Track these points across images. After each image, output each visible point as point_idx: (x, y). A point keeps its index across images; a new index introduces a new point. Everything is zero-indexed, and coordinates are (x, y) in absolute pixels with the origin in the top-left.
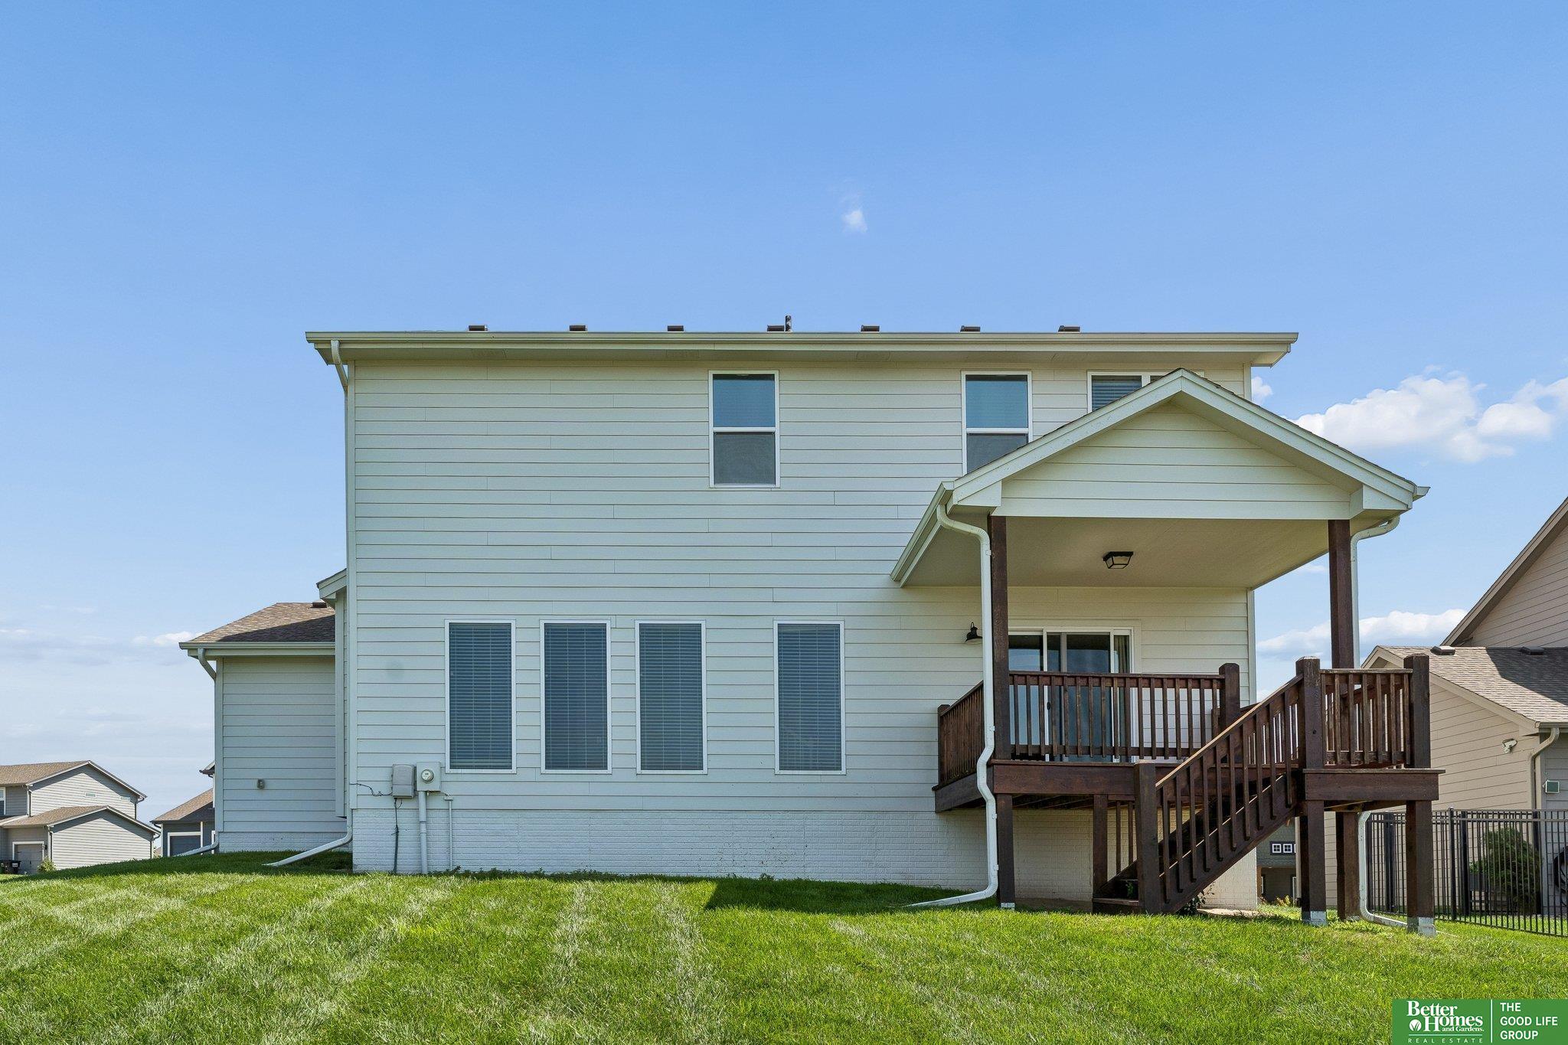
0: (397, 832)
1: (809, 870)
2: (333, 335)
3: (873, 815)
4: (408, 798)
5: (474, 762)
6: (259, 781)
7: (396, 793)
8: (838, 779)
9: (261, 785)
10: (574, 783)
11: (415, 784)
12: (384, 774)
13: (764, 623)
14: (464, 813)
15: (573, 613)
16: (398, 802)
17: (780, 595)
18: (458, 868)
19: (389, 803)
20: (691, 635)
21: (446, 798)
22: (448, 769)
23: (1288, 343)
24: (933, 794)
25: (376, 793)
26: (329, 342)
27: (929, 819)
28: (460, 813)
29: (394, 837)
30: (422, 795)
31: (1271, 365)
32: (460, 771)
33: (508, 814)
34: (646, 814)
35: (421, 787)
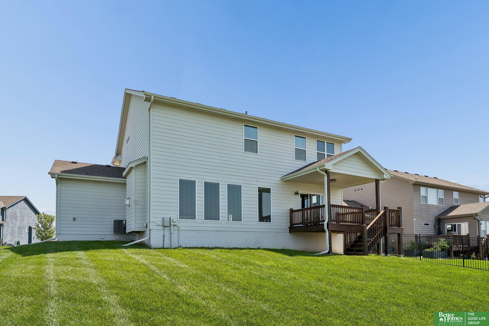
0: (164, 236)
1: (264, 246)
2: (153, 94)
3: (277, 233)
4: (168, 226)
5: (184, 217)
6: (74, 218)
7: (164, 225)
8: (270, 224)
9: (74, 219)
10: (211, 224)
11: (170, 222)
12: (161, 220)
13: (255, 186)
14: (183, 231)
15: (212, 180)
16: (165, 227)
17: (258, 180)
18: (181, 246)
19: (162, 228)
20: (239, 188)
21: (178, 227)
22: (179, 219)
23: (350, 140)
24: (289, 228)
25: (158, 225)
26: (151, 96)
27: (288, 234)
28: (181, 231)
29: (163, 237)
30: (172, 226)
31: (345, 143)
32: (182, 219)
33: (194, 231)
34: (228, 232)
35: (172, 223)
